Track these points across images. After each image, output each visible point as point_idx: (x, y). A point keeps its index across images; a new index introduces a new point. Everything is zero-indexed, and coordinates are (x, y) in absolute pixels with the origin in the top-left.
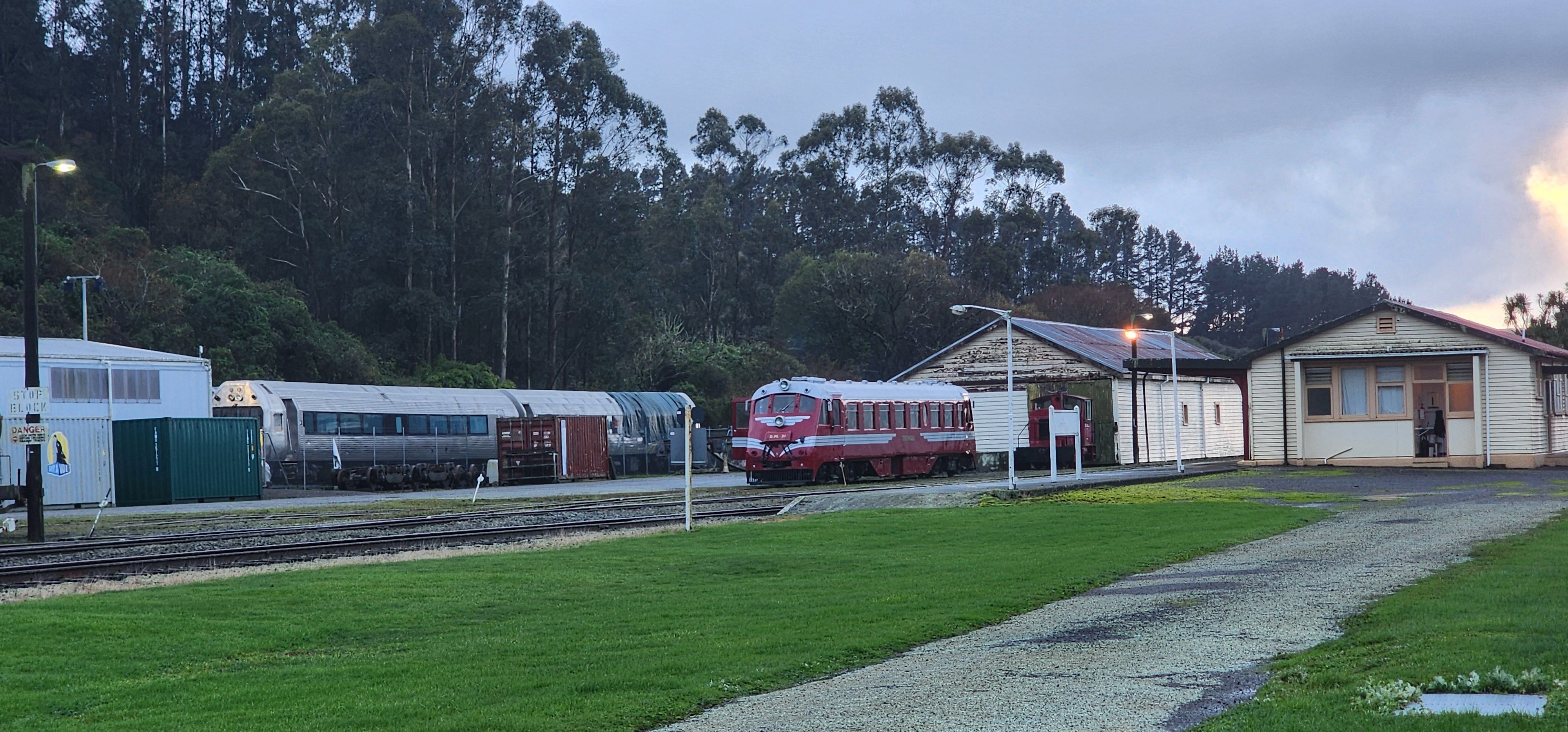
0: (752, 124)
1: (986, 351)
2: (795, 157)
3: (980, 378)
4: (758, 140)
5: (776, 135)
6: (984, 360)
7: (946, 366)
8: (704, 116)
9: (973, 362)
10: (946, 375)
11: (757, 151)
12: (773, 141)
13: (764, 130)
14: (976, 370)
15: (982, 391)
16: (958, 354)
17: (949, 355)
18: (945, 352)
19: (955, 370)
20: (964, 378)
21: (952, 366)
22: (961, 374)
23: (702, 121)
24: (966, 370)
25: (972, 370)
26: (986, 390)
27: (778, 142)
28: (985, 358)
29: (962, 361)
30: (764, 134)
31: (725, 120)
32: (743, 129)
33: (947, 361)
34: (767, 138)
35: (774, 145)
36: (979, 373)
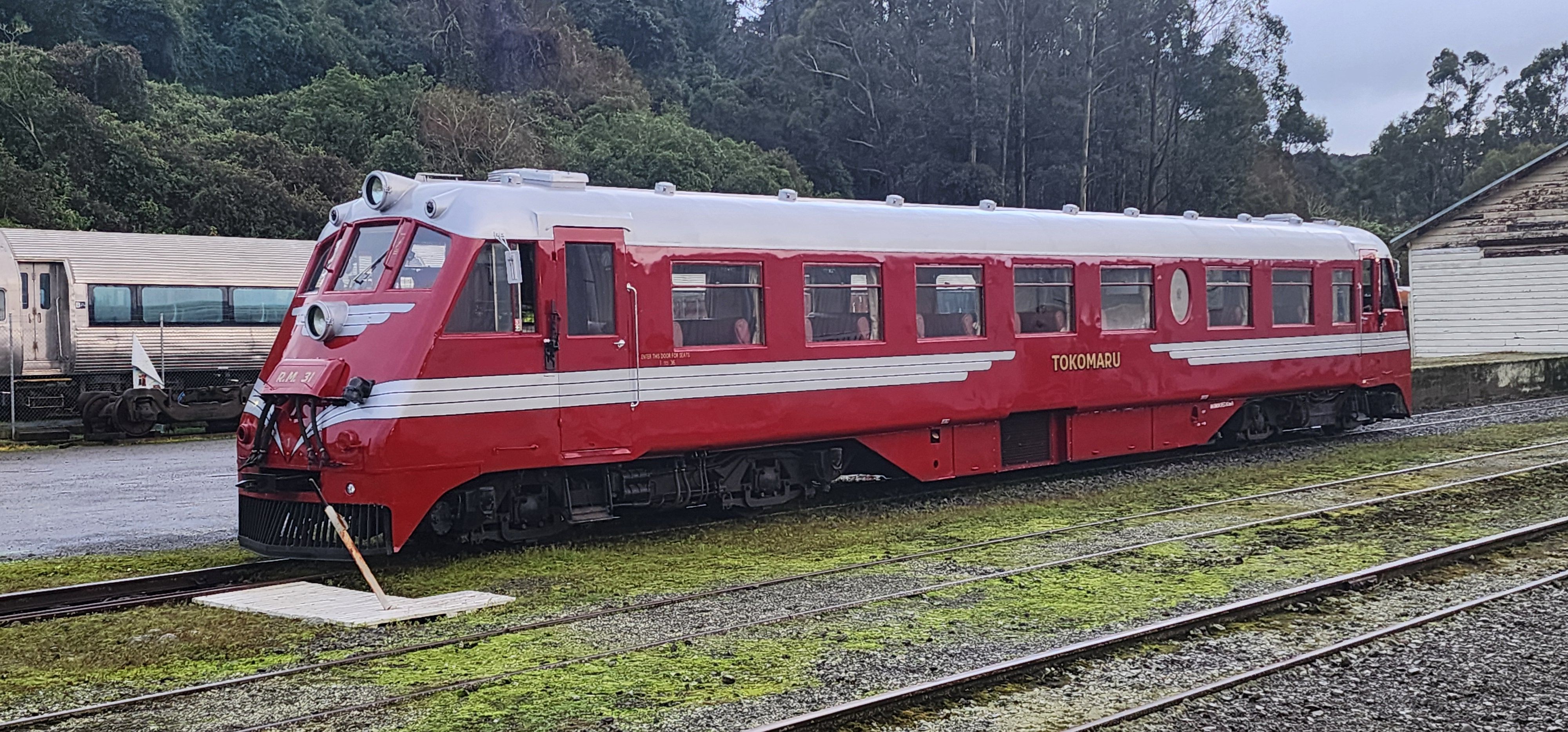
0: (1478, 58)
1: (1556, 189)
2: (1517, 85)
3: (1544, 233)
4: (1482, 71)
5: (1499, 65)
6: (1552, 204)
7: (1486, 216)
8: (1439, 55)
9: (1532, 208)
10: (1486, 229)
11: (1481, 80)
12: (1495, 71)
13: (1487, 61)
14: (1539, 220)
15: (1547, 253)
16: (1506, 196)
17: (1492, 198)
18: (1486, 193)
19: (1502, 221)
20: (1516, 234)
21: (1496, 215)
22: (1511, 228)
23: (1437, 59)
24: (1521, 220)
25: (1531, 220)
26: (1553, 253)
27: (1501, 71)
28: (1554, 201)
29: (1512, 206)
30: (1487, 65)
31: (1456, 58)
32: (1470, 62)
33: (1488, 208)
34: (1490, 68)
35: (1496, 75)
36: (1543, 225)
